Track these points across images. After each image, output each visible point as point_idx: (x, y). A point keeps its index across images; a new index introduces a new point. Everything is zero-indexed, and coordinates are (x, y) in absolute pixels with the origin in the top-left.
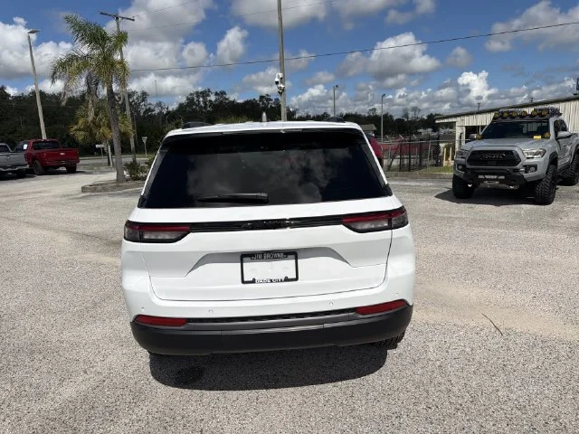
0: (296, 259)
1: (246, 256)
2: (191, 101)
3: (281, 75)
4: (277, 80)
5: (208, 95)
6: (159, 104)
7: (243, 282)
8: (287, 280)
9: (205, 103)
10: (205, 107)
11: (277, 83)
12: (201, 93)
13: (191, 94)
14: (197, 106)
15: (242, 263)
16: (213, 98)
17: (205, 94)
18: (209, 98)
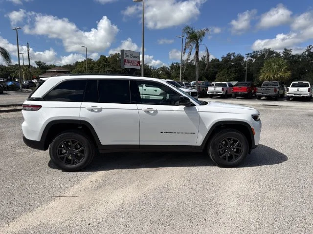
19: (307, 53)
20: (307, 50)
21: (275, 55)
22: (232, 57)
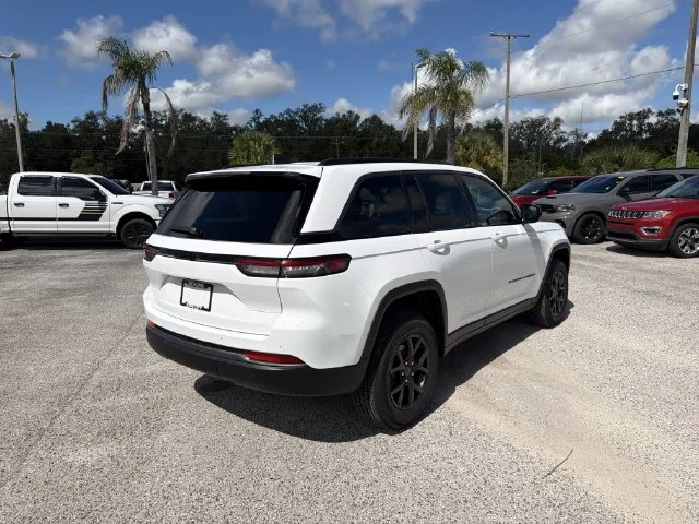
0: (212, 292)
1: (185, 282)
2: (619, 126)
3: (684, 86)
4: (676, 93)
5: (646, 117)
6: (575, 133)
7: (181, 303)
8: (203, 309)
9: (640, 126)
10: (640, 133)
11: (676, 98)
12: (638, 114)
13: (621, 117)
14: (627, 131)
15: (183, 286)
16: (653, 120)
17: (642, 116)
18: (647, 121)
19: (254, 124)
20: (254, 119)
21: (197, 123)
22: (101, 122)
